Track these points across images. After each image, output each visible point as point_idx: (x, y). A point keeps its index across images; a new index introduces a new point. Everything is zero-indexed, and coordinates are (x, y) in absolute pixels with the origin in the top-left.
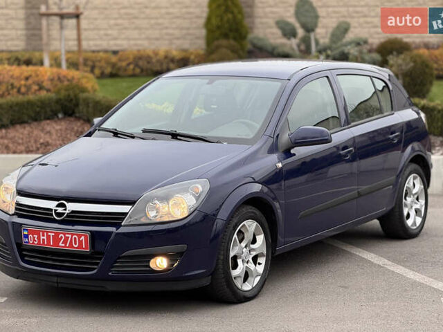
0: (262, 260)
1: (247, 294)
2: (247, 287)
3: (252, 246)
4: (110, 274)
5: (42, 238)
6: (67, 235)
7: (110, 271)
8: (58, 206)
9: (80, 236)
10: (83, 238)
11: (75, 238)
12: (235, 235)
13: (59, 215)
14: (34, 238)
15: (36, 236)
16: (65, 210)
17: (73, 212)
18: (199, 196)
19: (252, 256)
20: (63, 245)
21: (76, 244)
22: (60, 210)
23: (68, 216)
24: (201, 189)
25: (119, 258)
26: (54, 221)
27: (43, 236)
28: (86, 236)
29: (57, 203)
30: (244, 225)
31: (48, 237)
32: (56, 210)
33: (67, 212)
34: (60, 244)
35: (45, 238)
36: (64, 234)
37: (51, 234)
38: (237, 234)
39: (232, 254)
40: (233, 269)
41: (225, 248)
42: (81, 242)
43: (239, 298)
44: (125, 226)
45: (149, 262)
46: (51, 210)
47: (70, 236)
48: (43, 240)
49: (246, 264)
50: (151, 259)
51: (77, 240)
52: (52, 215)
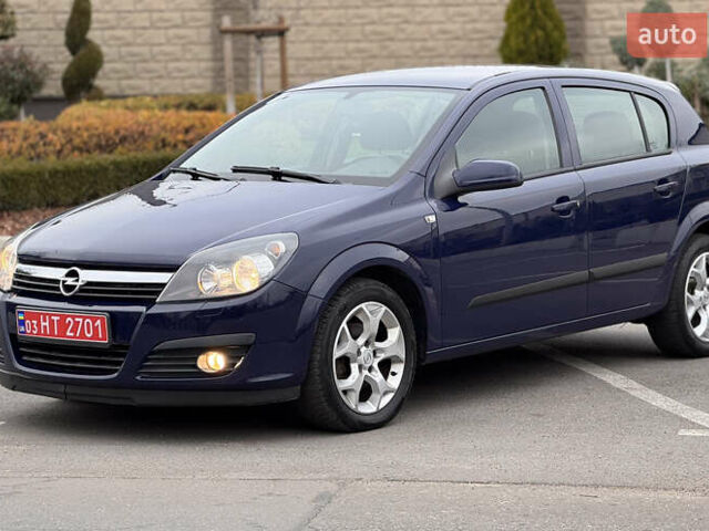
0: (399, 369)
1: (367, 419)
2: (368, 408)
3: (378, 345)
4: (138, 378)
5: (43, 324)
6: (77, 319)
7: (138, 374)
8: (68, 275)
9: (94, 321)
10: (98, 322)
11: (88, 323)
12: (344, 325)
13: (69, 288)
14: (32, 325)
16: (77, 281)
17: (89, 283)
18: (280, 259)
19: (378, 360)
20: (72, 334)
21: (89, 332)
22: (70, 281)
23: (81, 290)
24: (282, 248)
25: (153, 353)
26: (60, 298)
27: (45, 321)
28: (102, 320)
29: (66, 271)
30: (361, 309)
31: (52, 322)
32: (64, 282)
33: (80, 283)
34: (68, 334)
35: (47, 324)
36: (73, 317)
37: (56, 318)
38: (348, 323)
39: (337, 353)
40: (339, 378)
41: (325, 342)
42: (95, 329)
43: (353, 425)
44: (161, 303)
45: (196, 359)
46: (57, 281)
47: (81, 320)
48: (45, 327)
49: (366, 372)
50: (199, 354)
51: (90, 326)
52: (58, 289)
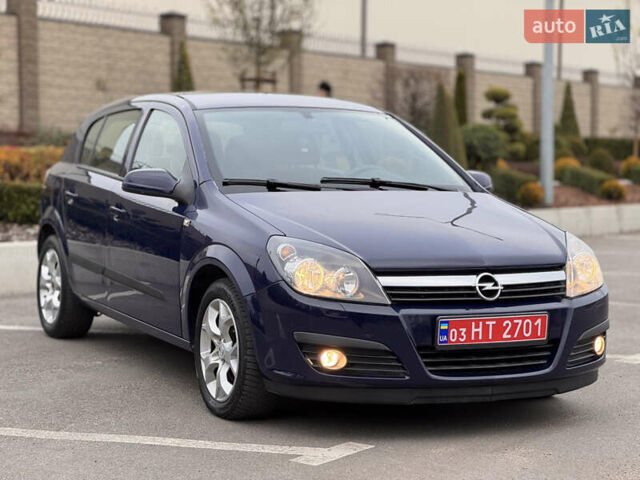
5: (474, 330)
6: (515, 321)
8: (483, 280)
9: (534, 320)
10: (539, 321)
13: (490, 293)
14: (459, 333)
15: (464, 330)
17: (506, 287)
20: (509, 336)
21: (527, 332)
26: (486, 304)
28: (543, 319)
31: (486, 328)
32: (480, 288)
35: (480, 330)
36: (512, 320)
37: (491, 323)
42: (535, 328)
46: (473, 288)
47: (520, 321)
48: (477, 334)
51: (529, 326)
